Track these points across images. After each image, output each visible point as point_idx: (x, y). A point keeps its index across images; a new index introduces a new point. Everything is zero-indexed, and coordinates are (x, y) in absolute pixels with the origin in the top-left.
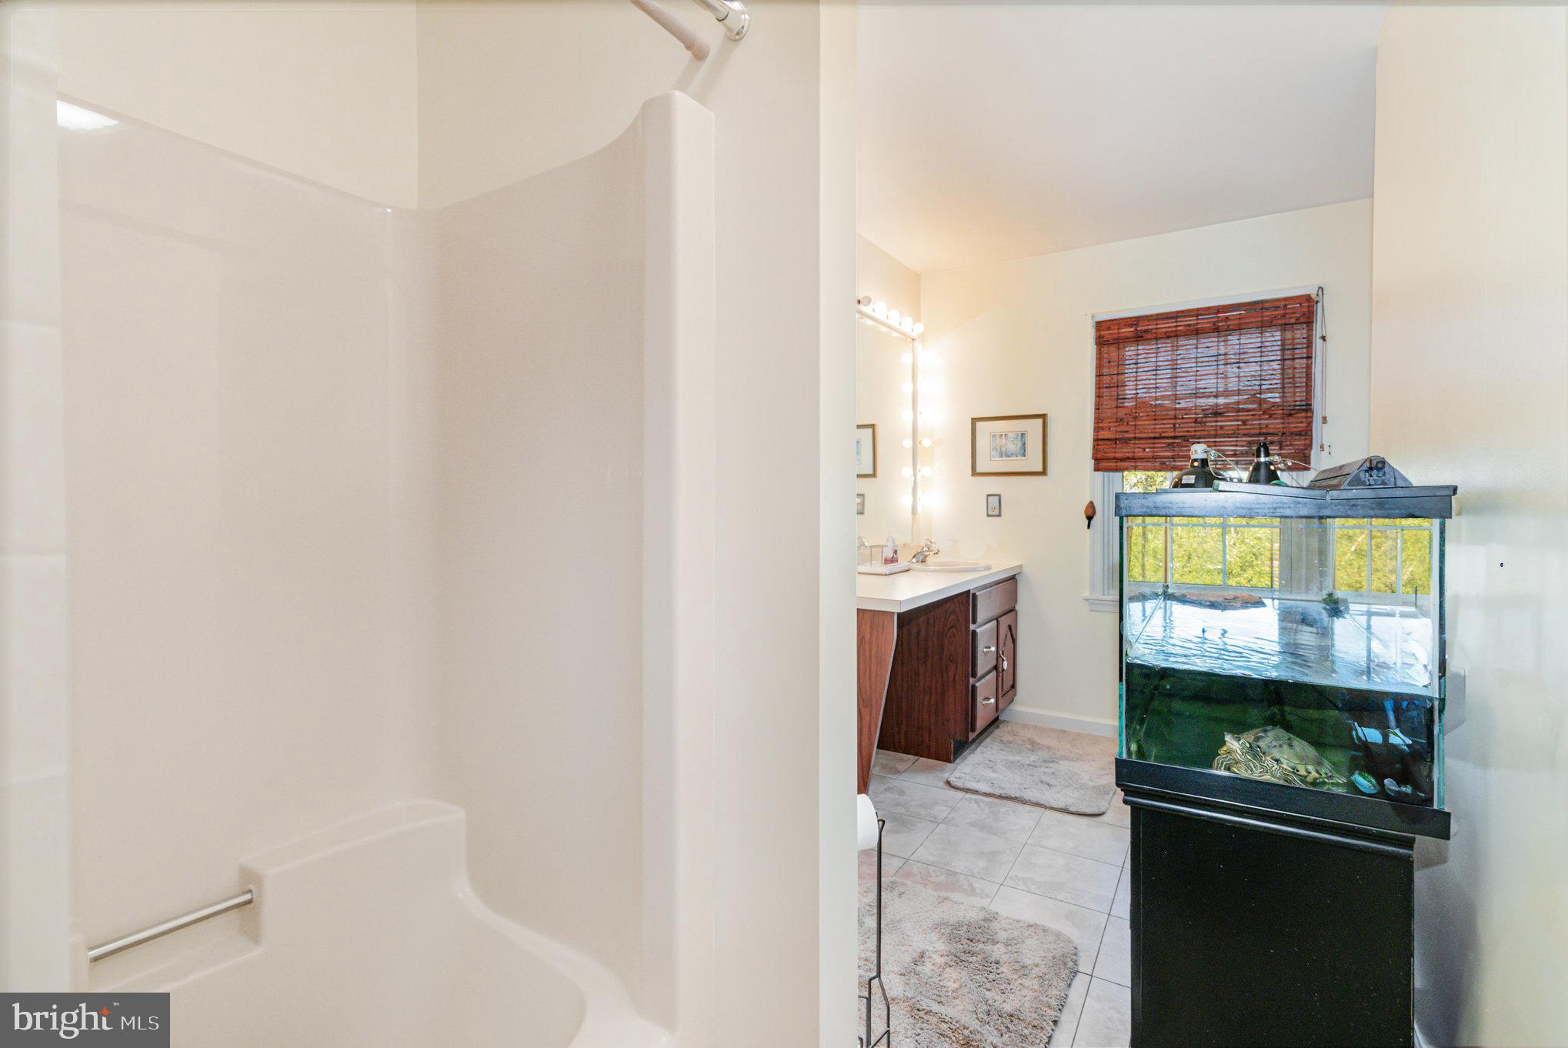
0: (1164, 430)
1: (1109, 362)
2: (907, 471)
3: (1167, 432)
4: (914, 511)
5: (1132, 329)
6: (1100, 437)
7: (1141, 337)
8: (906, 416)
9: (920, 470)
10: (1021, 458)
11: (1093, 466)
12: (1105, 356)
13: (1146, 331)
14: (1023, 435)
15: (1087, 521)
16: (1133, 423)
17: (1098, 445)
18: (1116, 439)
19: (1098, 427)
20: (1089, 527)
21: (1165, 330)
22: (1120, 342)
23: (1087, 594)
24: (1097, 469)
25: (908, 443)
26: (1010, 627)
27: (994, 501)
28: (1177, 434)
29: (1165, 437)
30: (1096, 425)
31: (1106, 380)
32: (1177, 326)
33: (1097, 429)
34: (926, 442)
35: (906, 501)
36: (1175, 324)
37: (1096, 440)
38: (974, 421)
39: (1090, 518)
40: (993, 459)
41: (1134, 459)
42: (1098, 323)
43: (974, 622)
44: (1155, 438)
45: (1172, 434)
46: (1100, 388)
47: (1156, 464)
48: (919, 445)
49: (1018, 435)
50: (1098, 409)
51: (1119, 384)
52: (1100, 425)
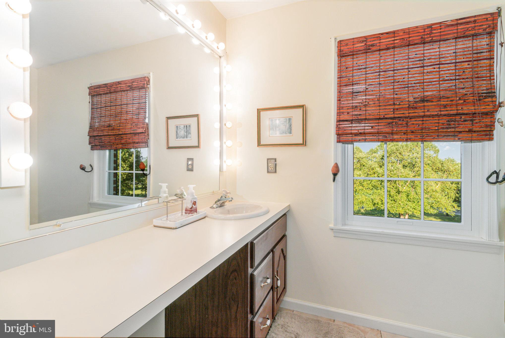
0: (386, 113)
1: (347, 68)
2: (217, 143)
3: (388, 114)
4: (221, 170)
5: (363, 44)
6: (341, 119)
7: (370, 49)
8: (217, 108)
9: (225, 143)
10: (289, 135)
11: (336, 139)
12: (344, 64)
13: (372, 45)
14: (290, 119)
15: (332, 176)
16: (364, 109)
17: (339, 125)
18: (352, 120)
19: (340, 113)
20: (334, 180)
21: (386, 43)
22: (353, 54)
23: (332, 226)
24: (339, 141)
25: (217, 125)
26: (282, 250)
27: (271, 165)
28: (396, 116)
29: (386, 118)
30: (339, 111)
31: (345, 80)
32: (394, 40)
33: (339, 114)
34: (229, 125)
35: (216, 162)
36: (393, 39)
37: (339, 121)
38: (259, 111)
39: (335, 175)
40: (270, 136)
41: (364, 134)
42: (340, 42)
43: (252, 267)
44: (380, 119)
45: (392, 116)
46: (340, 86)
47: (380, 137)
48: (224, 126)
49: (286, 120)
50: (340, 100)
51: (354, 83)
52: (341, 111)
